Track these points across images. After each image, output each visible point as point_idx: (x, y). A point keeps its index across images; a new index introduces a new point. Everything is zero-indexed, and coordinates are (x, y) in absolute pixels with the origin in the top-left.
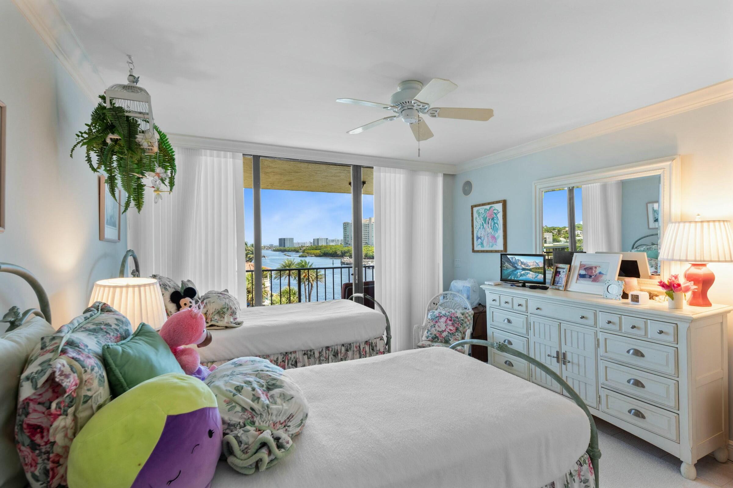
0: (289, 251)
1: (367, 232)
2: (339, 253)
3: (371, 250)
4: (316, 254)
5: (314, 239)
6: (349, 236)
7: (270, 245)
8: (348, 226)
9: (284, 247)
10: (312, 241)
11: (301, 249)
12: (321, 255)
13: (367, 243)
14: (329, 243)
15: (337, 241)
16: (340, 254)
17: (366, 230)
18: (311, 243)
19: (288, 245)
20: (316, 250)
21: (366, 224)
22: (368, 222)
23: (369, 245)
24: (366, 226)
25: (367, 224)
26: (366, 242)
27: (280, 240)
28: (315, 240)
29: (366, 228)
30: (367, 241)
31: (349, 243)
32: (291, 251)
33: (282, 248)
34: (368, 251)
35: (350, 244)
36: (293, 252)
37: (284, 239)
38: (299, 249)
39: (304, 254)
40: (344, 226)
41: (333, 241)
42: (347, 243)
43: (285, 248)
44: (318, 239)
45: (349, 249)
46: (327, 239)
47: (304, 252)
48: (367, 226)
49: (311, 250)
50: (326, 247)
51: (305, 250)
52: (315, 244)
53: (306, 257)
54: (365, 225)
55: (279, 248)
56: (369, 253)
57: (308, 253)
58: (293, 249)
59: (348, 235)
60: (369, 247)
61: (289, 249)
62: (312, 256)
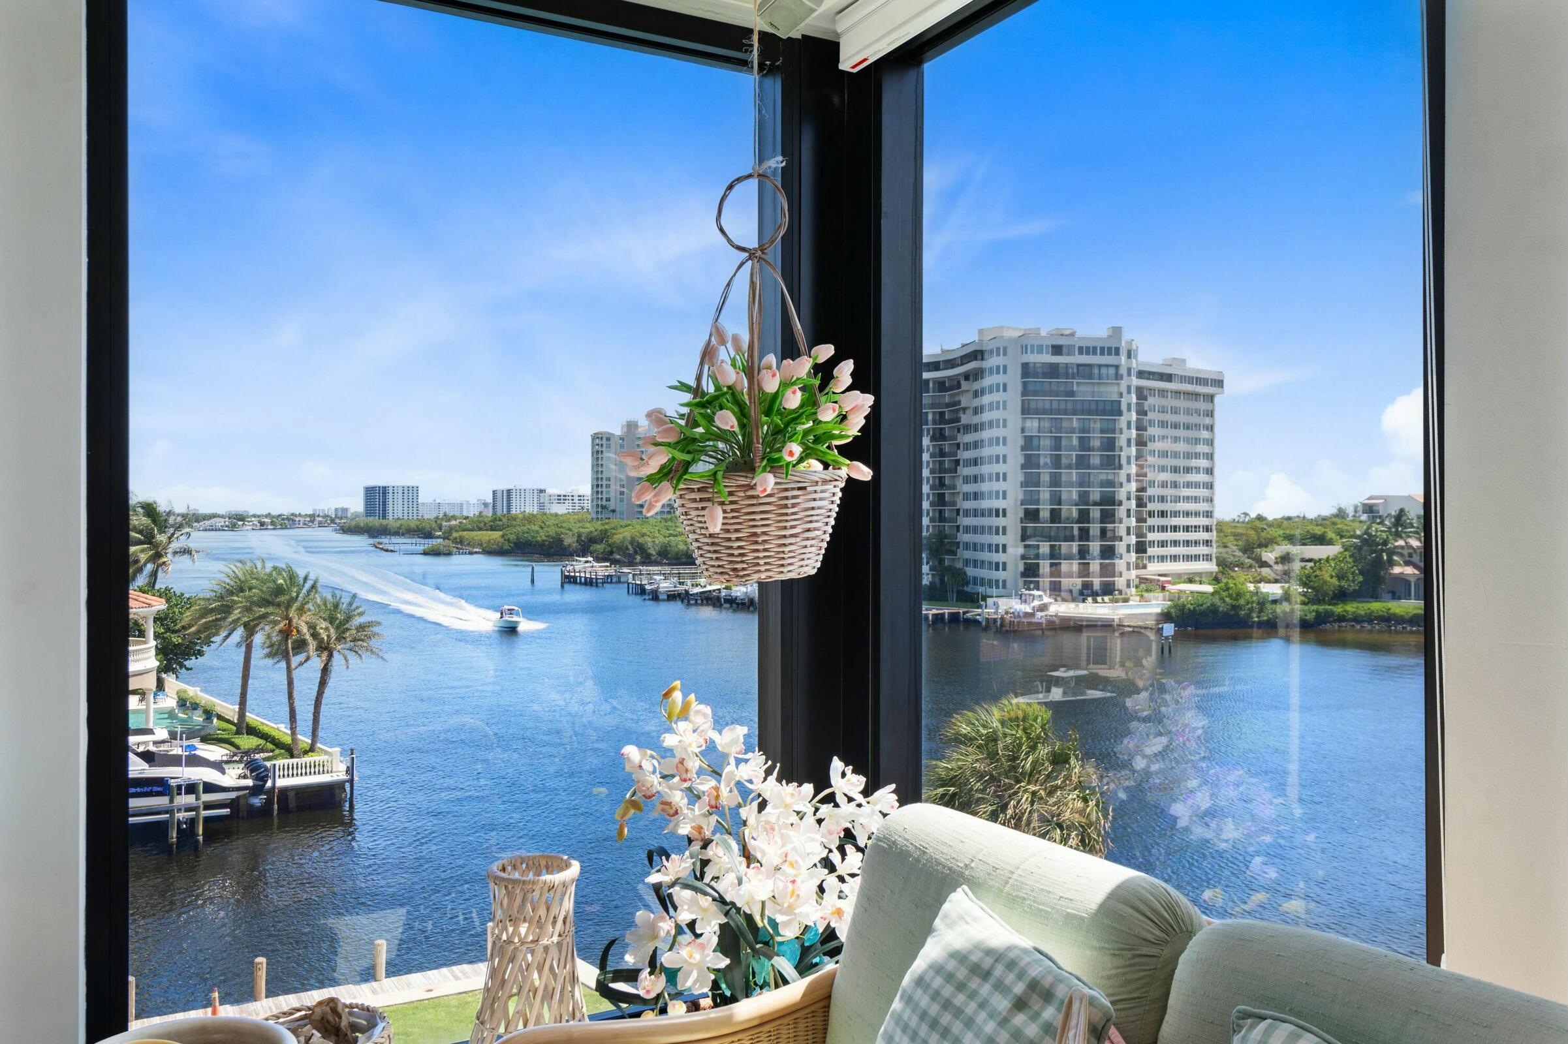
0: (396, 533)
2: (569, 540)
4: (487, 543)
5: (494, 492)
6: (612, 483)
7: (336, 510)
9: (384, 517)
12: (506, 547)
14: (547, 506)
15: (576, 498)
18: (486, 505)
19: (397, 511)
27: (370, 492)
28: (499, 495)
31: (612, 508)
32: (403, 534)
33: (375, 521)
34: (670, 535)
35: (614, 511)
38: (434, 525)
41: (561, 499)
42: (603, 507)
43: (384, 522)
44: (509, 491)
45: (606, 527)
49: (472, 530)
52: (499, 509)
53: (450, 554)
55: (363, 521)
56: (673, 544)
58: (413, 525)
62: (472, 553)
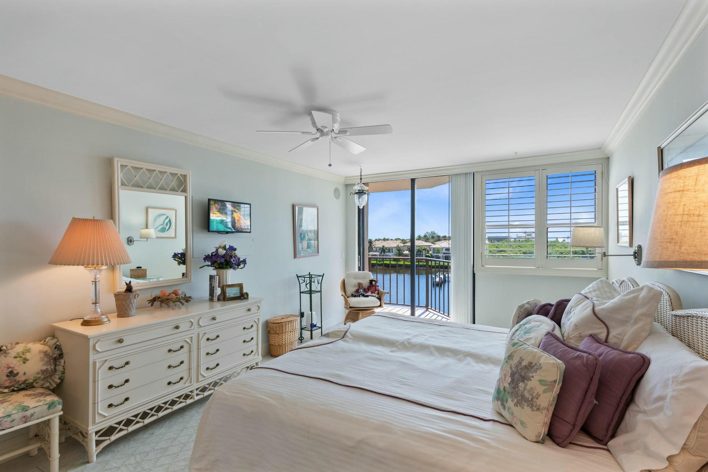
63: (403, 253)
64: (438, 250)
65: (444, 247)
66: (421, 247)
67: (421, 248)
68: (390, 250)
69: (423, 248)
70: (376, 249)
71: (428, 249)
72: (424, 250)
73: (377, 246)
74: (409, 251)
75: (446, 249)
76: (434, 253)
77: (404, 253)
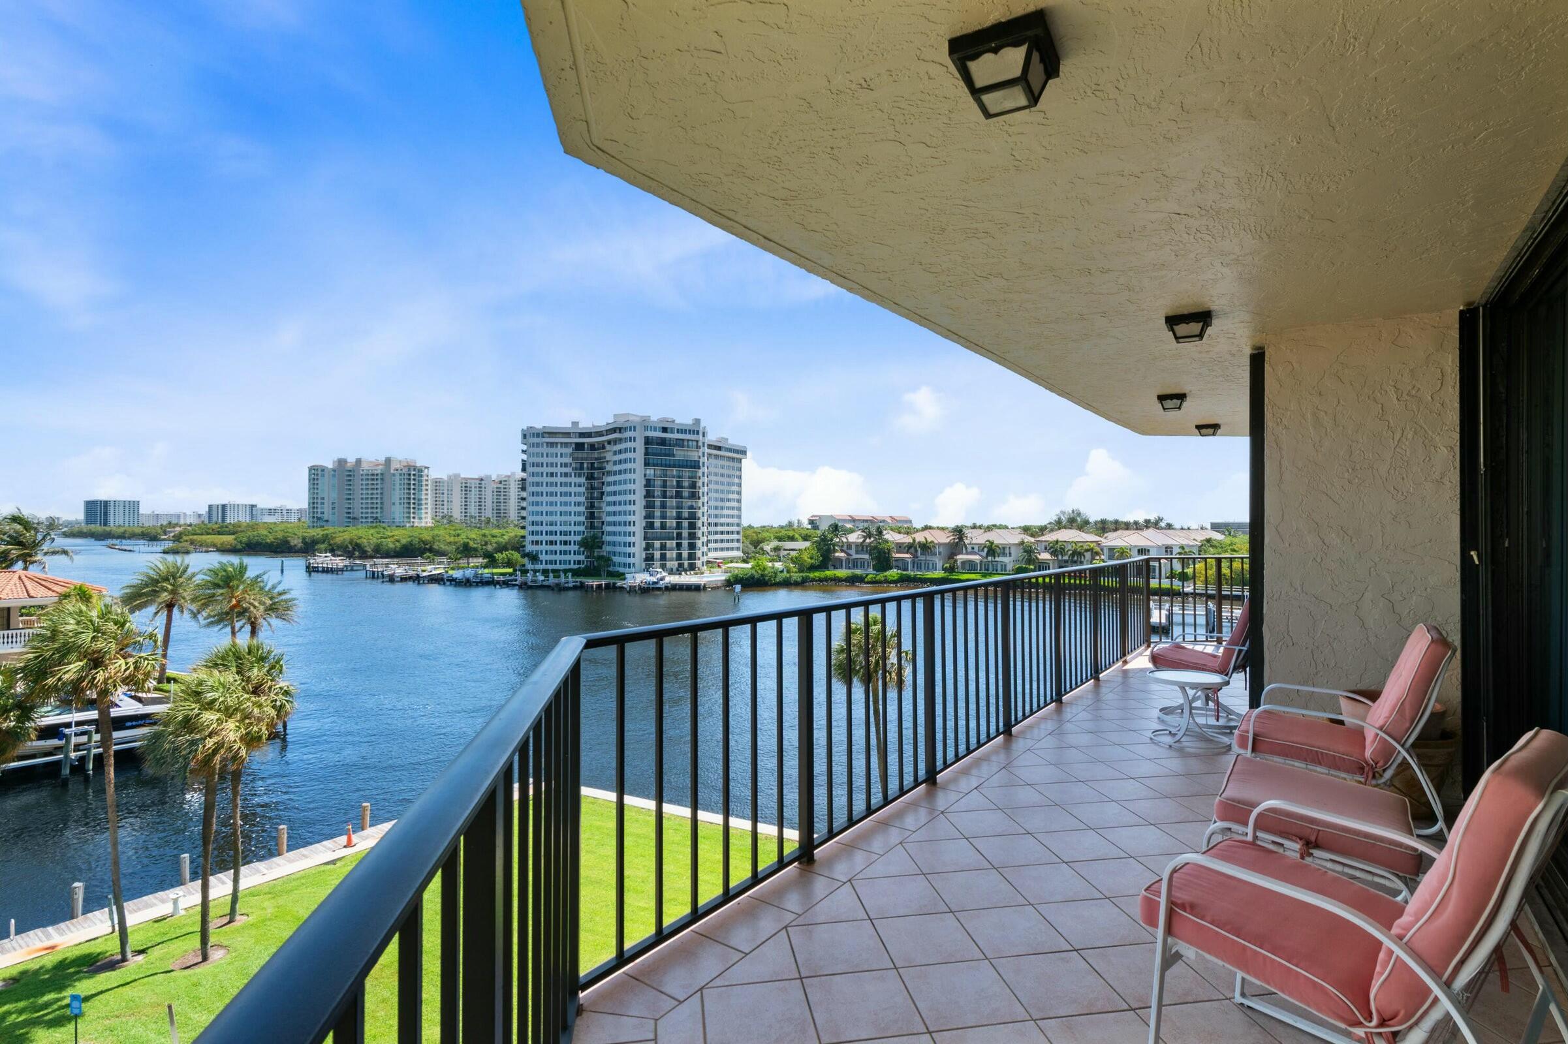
0: (122, 537)
1: (379, 491)
2: (296, 542)
3: (393, 536)
4: (221, 544)
5: (210, 507)
6: (326, 501)
7: (47, 518)
8: (323, 476)
9: (105, 524)
10: (204, 510)
11: (165, 533)
12: (239, 547)
13: (377, 518)
14: (259, 517)
15: (284, 512)
16: (300, 545)
17: (375, 487)
18: (200, 516)
19: (116, 521)
20: (219, 533)
21: (376, 472)
22: (381, 467)
23: (384, 525)
24: (375, 477)
25: (379, 472)
26: (375, 515)
27: (91, 506)
28: (214, 510)
29: (375, 482)
30: (379, 515)
31: (326, 519)
32: (129, 538)
33: (97, 528)
35: (327, 521)
36: (139, 539)
37: (106, 502)
38: (159, 531)
39: (181, 545)
40: (310, 475)
41: (272, 512)
42: (318, 519)
43: (107, 529)
44: (224, 506)
45: (326, 532)
46: (253, 506)
47: (177, 538)
48: (379, 477)
49: (201, 535)
50: (252, 527)
51: (181, 533)
52: (214, 518)
53: (188, 552)
54: (373, 475)
55: (85, 528)
57: (192, 542)
58: (138, 531)
59: (323, 499)
60: (384, 528)
61: (122, 530)
62: (207, 552)
63: (1037, 559)
64: (1122, 553)
65: (1135, 546)
66: (1081, 544)
67: (1082, 546)
68: (1004, 550)
69: (1085, 547)
70: (973, 548)
71: (1097, 549)
72: (1087, 550)
73: (974, 541)
74: (1051, 554)
75: (1139, 550)
76: (1111, 557)
77: (1040, 557)
